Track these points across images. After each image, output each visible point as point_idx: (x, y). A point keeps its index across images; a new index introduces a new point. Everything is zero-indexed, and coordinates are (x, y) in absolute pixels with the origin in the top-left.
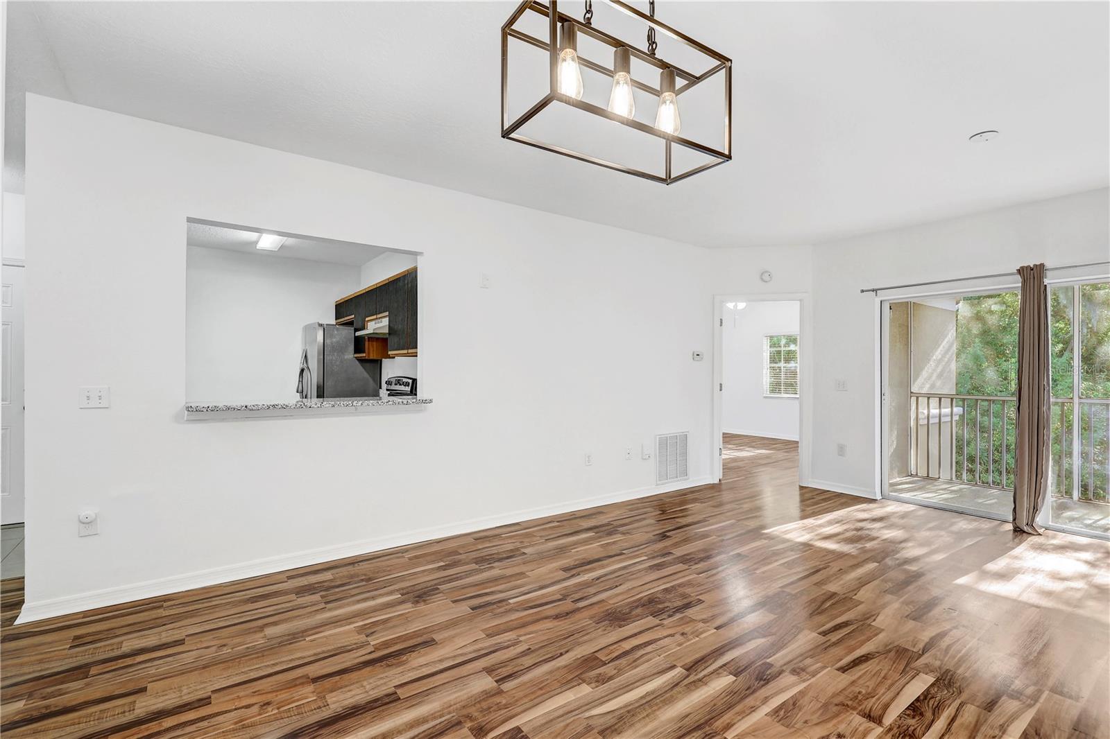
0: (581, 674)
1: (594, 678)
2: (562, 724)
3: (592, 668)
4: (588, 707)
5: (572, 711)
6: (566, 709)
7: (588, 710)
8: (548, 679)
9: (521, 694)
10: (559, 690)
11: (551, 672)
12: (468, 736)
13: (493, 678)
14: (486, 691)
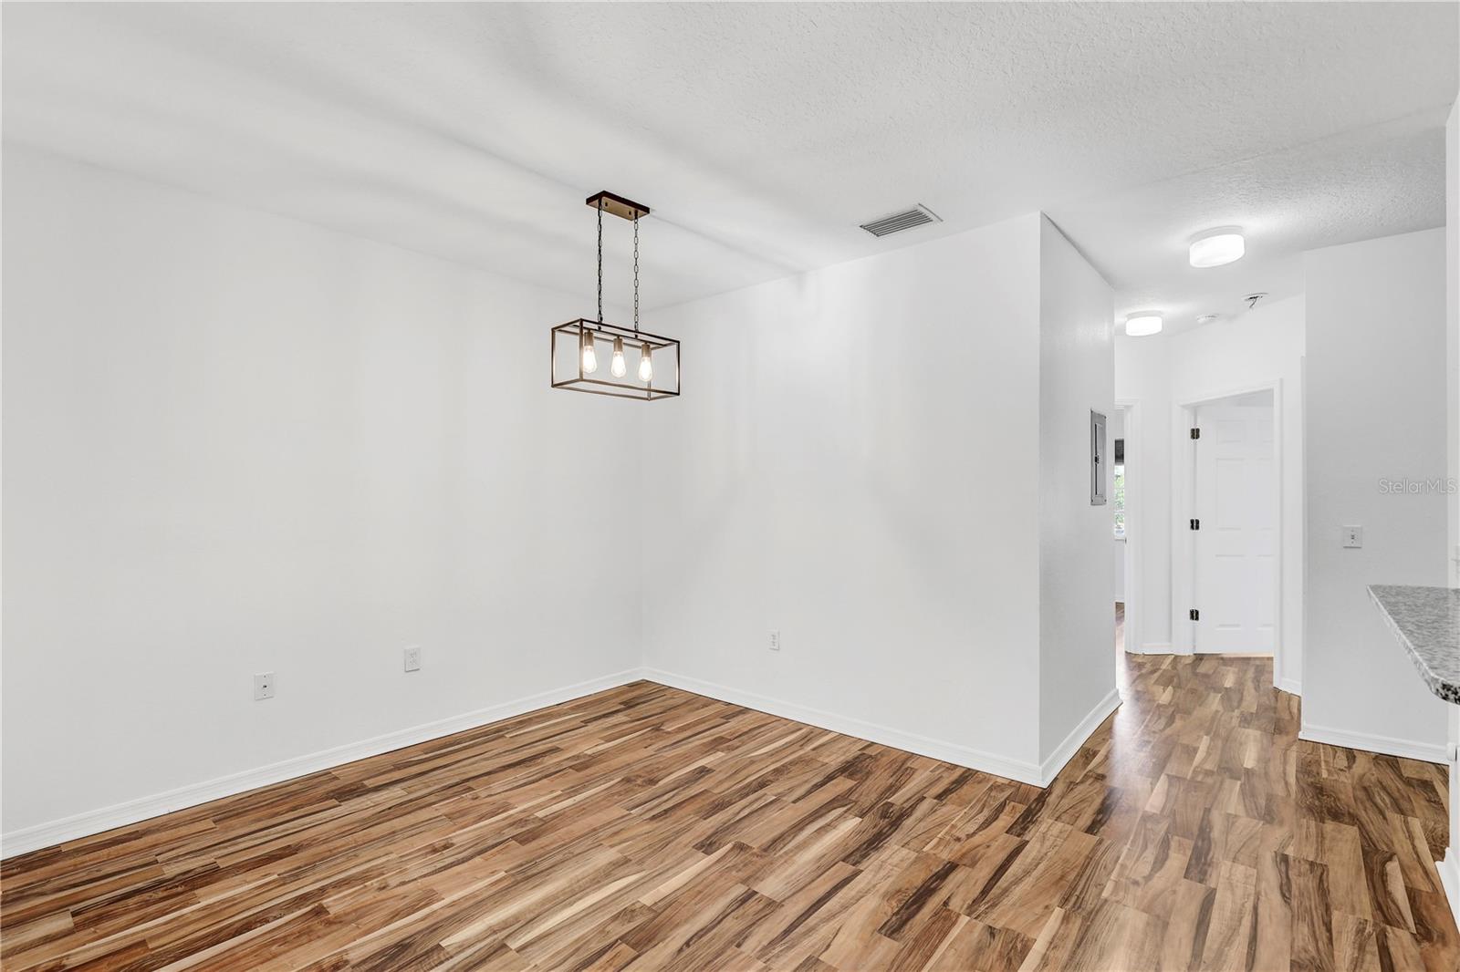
0: (654, 918)
1: (636, 916)
2: (667, 862)
3: (640, 928)
4: (643, 881)
5: (659, 874)
6: (664, 876)
7: (643, 878)
8: (696, 904)
9: (719, 883)
10: (679, 893)
11: (695, 914)
12: (750, 842)
13: (762, 895)
14: (762, 881)
